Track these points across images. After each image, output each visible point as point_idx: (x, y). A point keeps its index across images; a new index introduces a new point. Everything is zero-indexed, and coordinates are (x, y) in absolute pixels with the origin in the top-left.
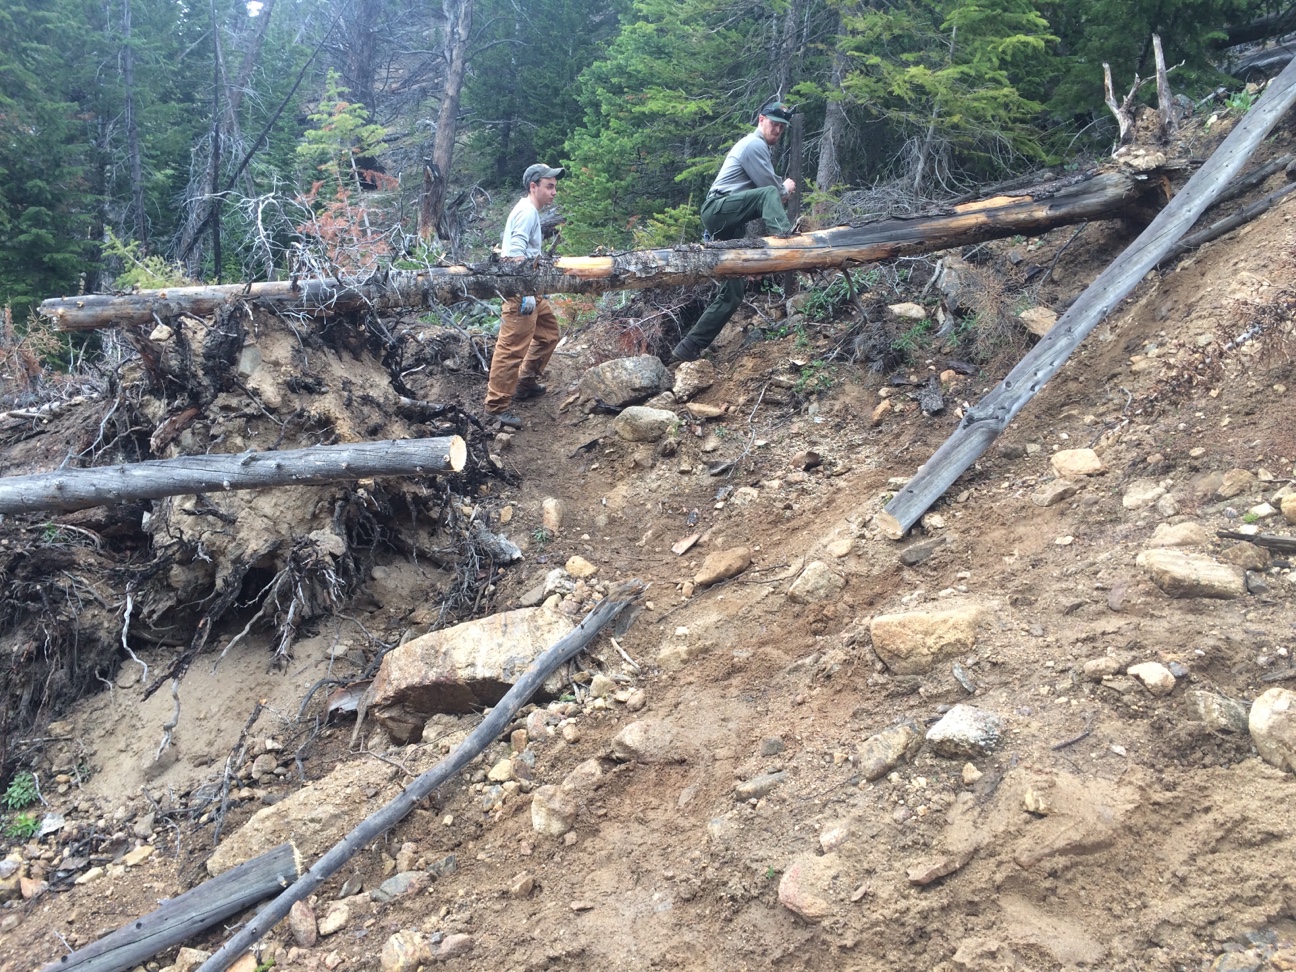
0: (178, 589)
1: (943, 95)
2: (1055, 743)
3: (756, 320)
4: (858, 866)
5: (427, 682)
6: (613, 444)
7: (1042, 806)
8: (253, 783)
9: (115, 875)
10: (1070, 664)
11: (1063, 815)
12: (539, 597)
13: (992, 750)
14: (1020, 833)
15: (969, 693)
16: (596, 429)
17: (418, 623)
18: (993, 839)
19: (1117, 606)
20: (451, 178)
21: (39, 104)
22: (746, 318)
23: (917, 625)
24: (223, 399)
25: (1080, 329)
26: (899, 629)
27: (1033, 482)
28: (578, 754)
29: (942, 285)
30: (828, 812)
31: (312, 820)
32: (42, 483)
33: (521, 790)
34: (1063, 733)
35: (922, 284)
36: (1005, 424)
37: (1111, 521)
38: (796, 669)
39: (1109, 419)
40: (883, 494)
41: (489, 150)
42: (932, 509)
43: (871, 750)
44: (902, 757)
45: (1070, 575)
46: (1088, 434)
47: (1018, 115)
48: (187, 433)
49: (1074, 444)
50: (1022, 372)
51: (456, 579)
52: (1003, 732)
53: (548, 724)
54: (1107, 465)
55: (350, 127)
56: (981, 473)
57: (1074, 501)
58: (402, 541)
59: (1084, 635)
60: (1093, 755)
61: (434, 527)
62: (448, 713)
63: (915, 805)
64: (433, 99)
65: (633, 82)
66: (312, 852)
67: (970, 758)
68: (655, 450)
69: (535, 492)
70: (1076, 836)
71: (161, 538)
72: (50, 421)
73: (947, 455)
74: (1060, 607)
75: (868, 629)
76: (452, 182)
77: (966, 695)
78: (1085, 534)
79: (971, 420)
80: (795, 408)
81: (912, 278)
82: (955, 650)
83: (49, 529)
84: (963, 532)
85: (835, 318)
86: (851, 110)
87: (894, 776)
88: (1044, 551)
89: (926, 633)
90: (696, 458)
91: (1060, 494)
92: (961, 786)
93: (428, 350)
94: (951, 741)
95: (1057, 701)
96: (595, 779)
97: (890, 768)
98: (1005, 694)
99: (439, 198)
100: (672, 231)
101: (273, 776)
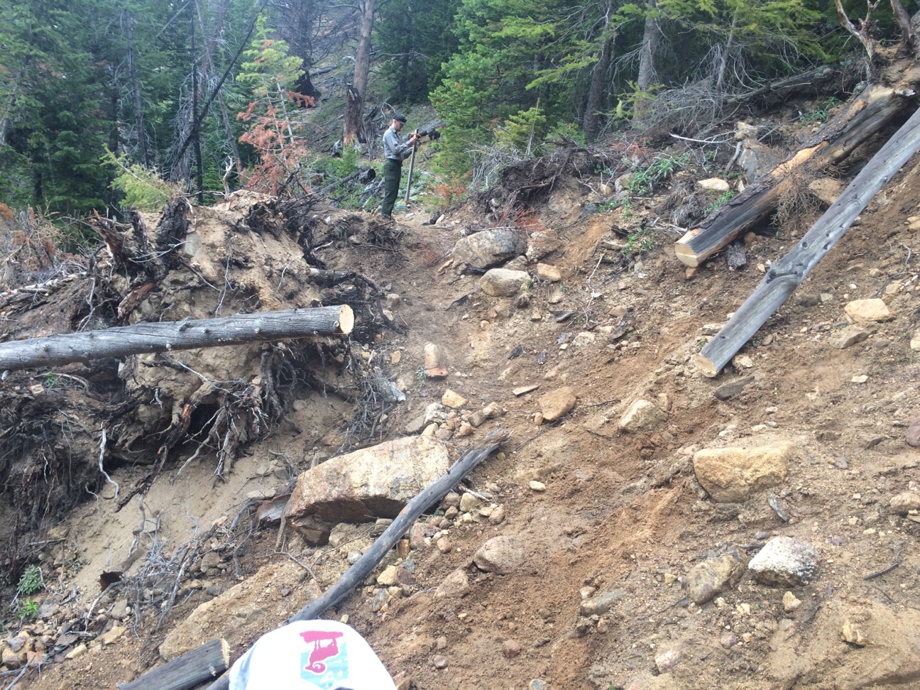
0: (144, 423)
1: (740, 8)
2: (866, 573)
3: (590, 197)
4: (690, 685)
5: (331, 499)
6: (479, 299)
7: (860, 639)
8: (201, 576)
9: (94, 653)
10: (875, 498)
11: (879, 646)
12: (421, 425)
13: (809, 580)
14: (839, 662)
15: (784, 522)
16: (467, 286)
17: (328, 445)
18: (814, 668)
19: (914, 442)
20: (367, 98)
21: (64, 55)
22: (583, 195)
23: (735, 459)
24: (172, 275)
25: (864, 197)
26: (719, 463)
27: (828, 328)
28: (449, 562)
29: (742, 162)
30: (662, 633)
31: (239, 616)
32: (34, 346)
33: (403, 594)
34: (873, 564)
35: (725, 163)
36: (803, 278)
37: (901, 361)
38: (630, 490)
39: (892, 271)
40: (699, 338)
41: (393, 75)
42: (742, 351)
43: (698, 577)
44: (726, 583)
45: (869, 412)
46: (874, 284)
47: (802, 22)
48: (146, 303)
49: (862, 293)
50: (816, 234)
51: (357, 410)
52: (818, 563)
53: (426, 535)
54: (894, 312)
55: (276, 59)
56: (782, 319)
57: (866, 345)
58: (316, 380)
59: (886, 470)
60: (903, 586)
61: (340, 368)
62: (348, 522)
63: (741, 632)
64: (353, 41)
65: (492, 14)
66: (237, 643)
67: (789, 587)
68: (512, 303)
69: (419, 339)
70: (893, 668)
71: (131, 384)
72: (50, 294)
73: (753, 306)
74: (862, 442)
75: (691, 461)
76: (368, 101)
77: (780, 523)
78: (878, 373)
79: (773, 275)
80: (623, 266)
81: (716, 158)
82: (770, 482)
83: (50, 377)
84: (769, 371)
85: (655, 192)
86: (666, 24)
87: (720, 601)
88: (841, 388)
89: (744, 467)
90: (544, 308)
91: (854, 338)
92: (782, 613)
93: (337, 229)
94: (772, 572)
95: (865, 532)
96: (462, 588)
97: (717, 594)
98: (816, 524)
99: (359, 113)
100: (524, 129)
101: (216, 570)
